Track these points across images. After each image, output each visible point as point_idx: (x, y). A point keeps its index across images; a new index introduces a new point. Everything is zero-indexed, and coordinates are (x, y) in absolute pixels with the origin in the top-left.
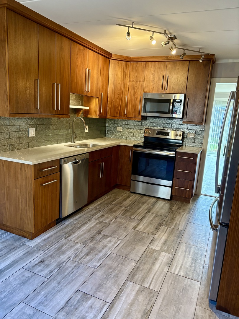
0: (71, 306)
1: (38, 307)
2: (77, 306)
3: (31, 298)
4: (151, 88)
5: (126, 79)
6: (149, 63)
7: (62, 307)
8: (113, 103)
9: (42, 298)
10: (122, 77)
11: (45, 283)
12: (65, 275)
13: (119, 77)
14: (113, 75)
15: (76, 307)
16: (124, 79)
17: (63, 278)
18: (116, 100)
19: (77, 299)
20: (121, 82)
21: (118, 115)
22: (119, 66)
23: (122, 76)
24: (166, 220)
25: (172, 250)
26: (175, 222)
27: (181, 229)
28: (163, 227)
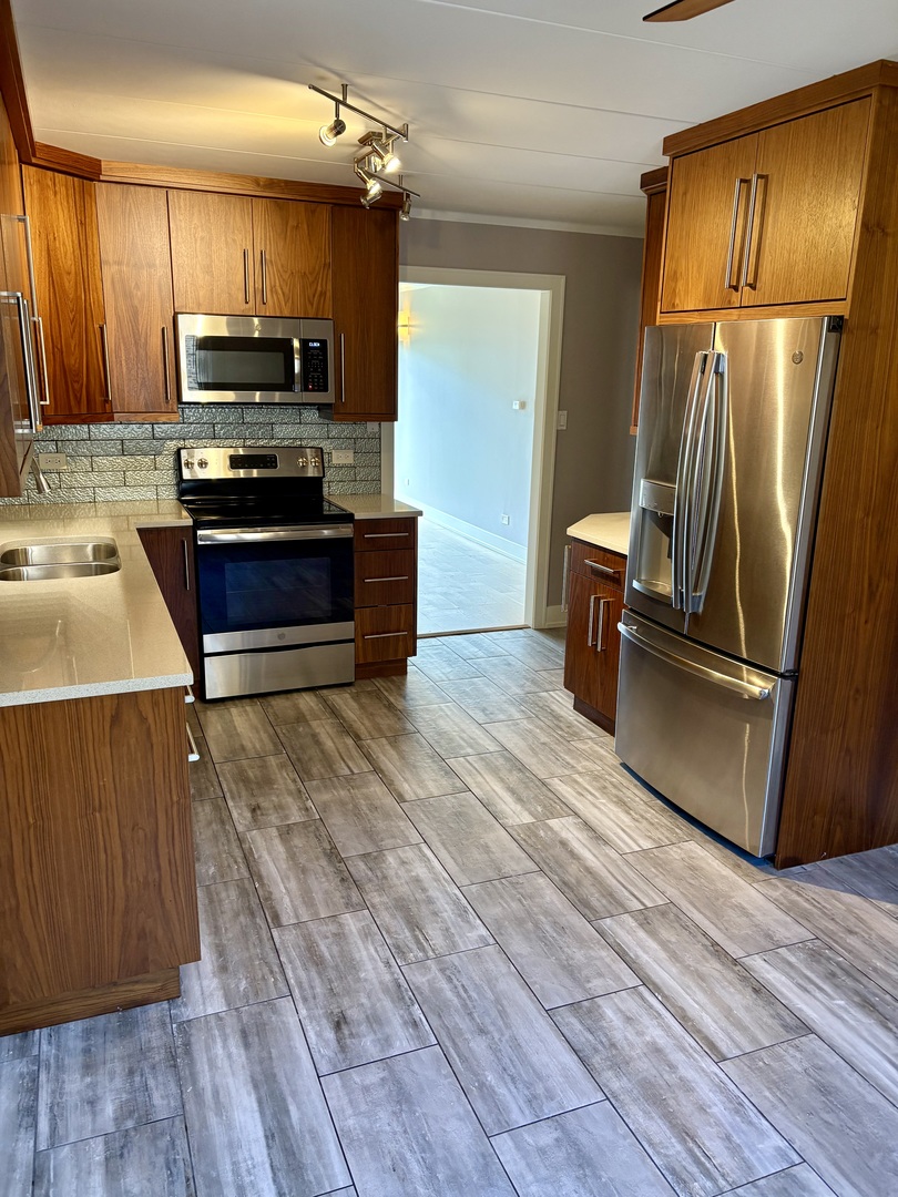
0: (596, 1050)
1: (542, 1111)
2: (604, 1040)
3: (490, 1112)
4: (201, 294)
5: (90, 253)
6: (179, 197)
7: (582, 1067)
8: (58, 359)
9: (514, 1090)
10: (77, 247)
11: (452, 1057)
12: (462, 1005)
13: (64, 243)
14: (43, 236)
15: (607, 1043)
16: (84, 253)
17: (470, 1014)
18: (68, 345)
19: (578, 1026)
20: (73, 267)
21: (84, 410)
22: (58, 197)
23: (76, 242)
24: (432, 742)
25: (554, 805)
26: (458, 738)
27: (492, 747)
28: (451, 762)
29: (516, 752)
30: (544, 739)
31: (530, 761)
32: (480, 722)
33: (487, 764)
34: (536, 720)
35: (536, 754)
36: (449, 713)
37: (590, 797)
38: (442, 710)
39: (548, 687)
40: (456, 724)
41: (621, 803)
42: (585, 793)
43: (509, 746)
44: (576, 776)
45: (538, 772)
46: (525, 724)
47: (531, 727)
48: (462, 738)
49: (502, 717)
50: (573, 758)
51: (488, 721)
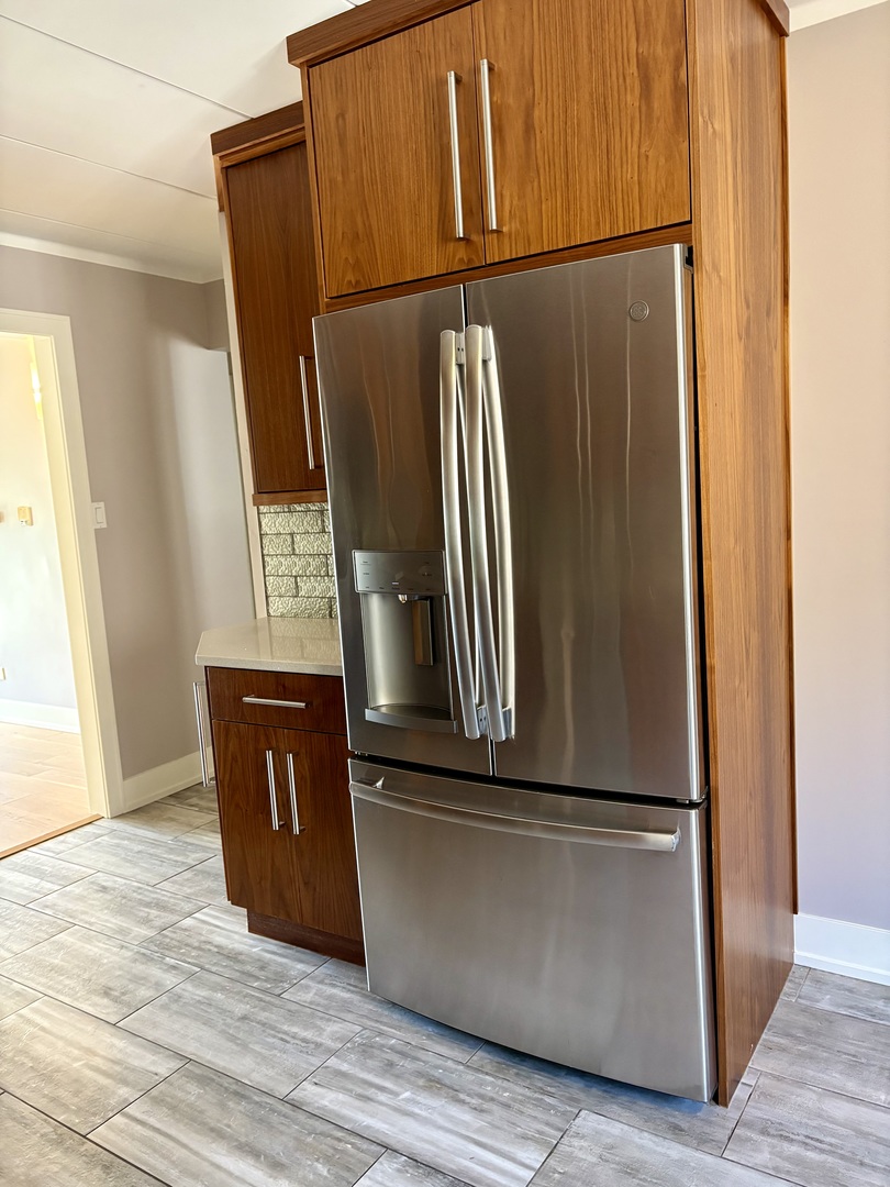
24: (41, 1104)
25: (341, 1146)
26: (89, 1074)
27: (164, 1066)
28: (102, 1134)
29: (208, 1056)
30: (240, 1009)
31: (241, 1066)
32: (113, 1019)
33: (173, 1109)
34: (206, 975)
35: (244, 1046)
36: (46, 1024)
37: (382, 1097)
38: (28, 1021)
39: (187, 907)
40: (70, 1043)
41: (434, 1084)
42: (371, 1092)
43: (190, 1049)
44: (333, 1062)
45: (271, 1084)
46: (191, 991)
47: (203, 993)
48: (97, 1070)
49: (144, 993)
50: (306, 1028)
51: (125, 1010)
